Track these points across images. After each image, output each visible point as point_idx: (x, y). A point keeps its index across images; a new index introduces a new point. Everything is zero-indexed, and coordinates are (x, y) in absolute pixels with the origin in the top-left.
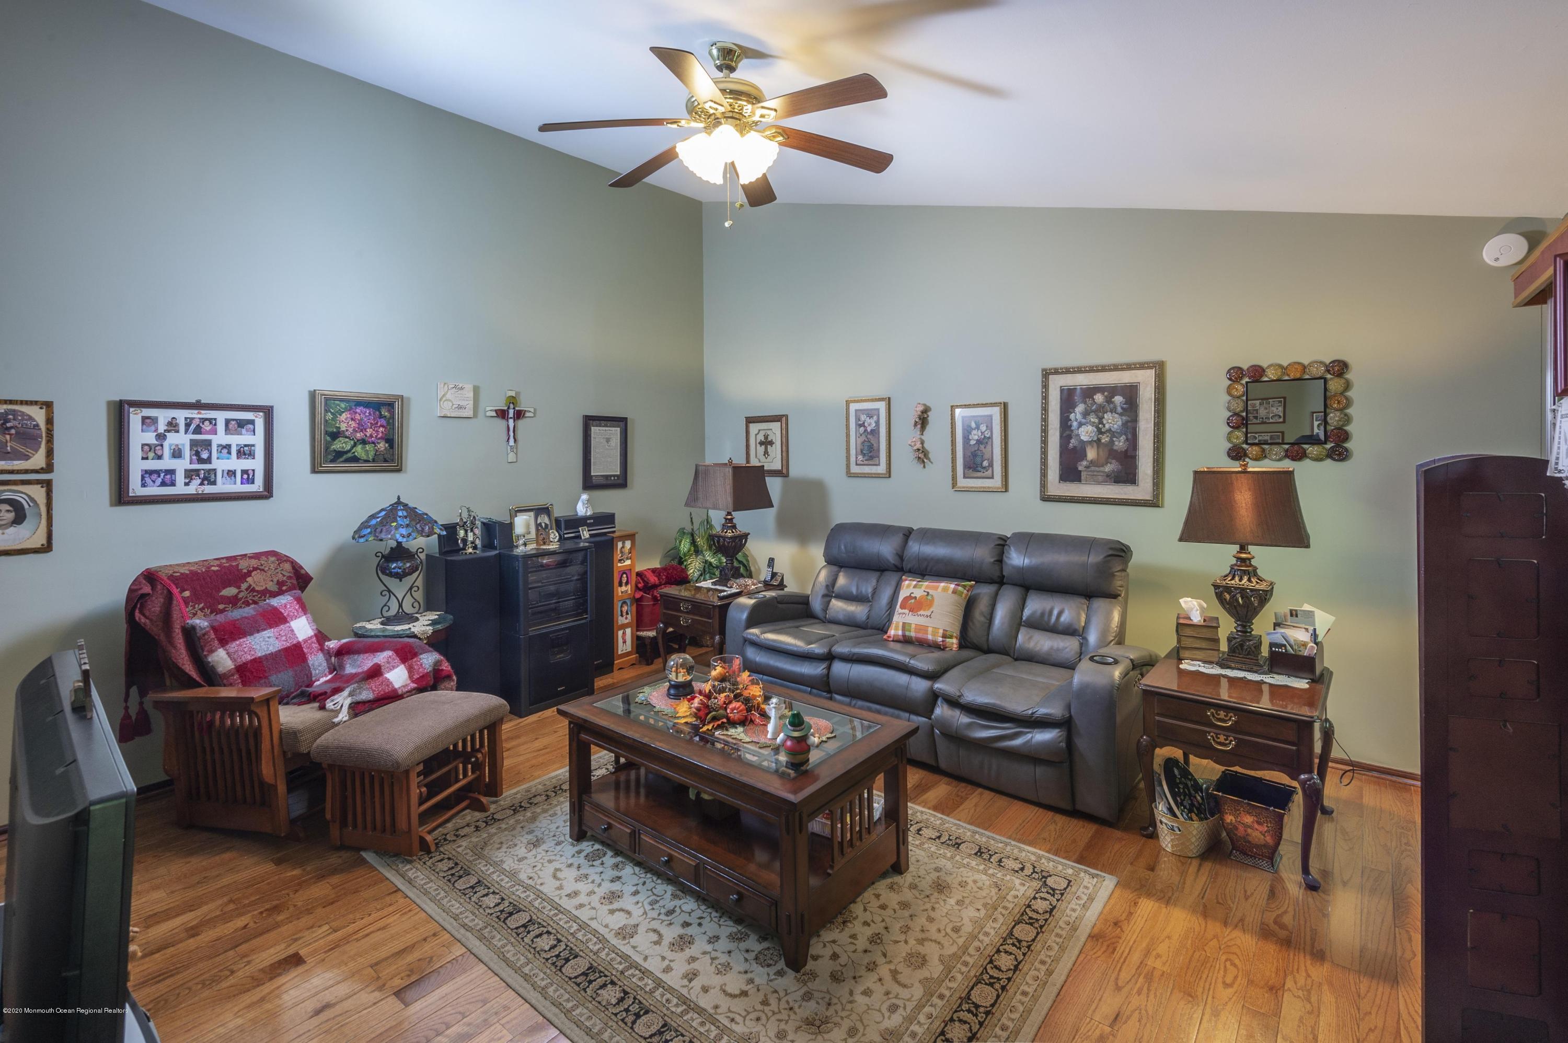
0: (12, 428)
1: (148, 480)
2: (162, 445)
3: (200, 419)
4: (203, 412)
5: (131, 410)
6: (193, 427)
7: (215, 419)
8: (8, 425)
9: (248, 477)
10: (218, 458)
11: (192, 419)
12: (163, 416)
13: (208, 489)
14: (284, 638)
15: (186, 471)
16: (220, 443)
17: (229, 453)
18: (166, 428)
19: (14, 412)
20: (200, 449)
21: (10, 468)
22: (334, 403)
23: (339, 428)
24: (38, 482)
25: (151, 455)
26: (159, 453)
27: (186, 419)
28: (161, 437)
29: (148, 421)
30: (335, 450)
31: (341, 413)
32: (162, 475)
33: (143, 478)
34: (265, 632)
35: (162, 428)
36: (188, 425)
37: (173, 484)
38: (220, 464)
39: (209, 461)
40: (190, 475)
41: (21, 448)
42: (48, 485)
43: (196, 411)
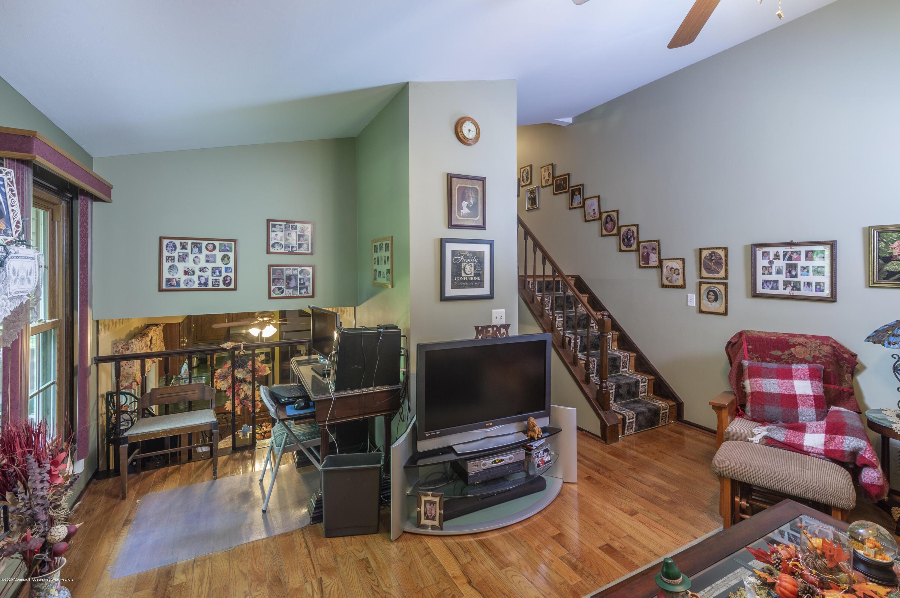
0: (714, 259)
1: (765, 285)
2: (772, 267)
3: (791, 251)
4: (793, 247)
5: (757, 249)
6: (787, 256)
7: (800, 251)
8: (713, 258)
9: (819, 287)
10: (801, 275)
11: (787, 252)
12: (772, 251)
13: (796, 293)
14: (784, 388)
15: (784, 281)
16: (802, 266)
17: (808, 271)
18: (774, 257)
19: (714, 253)
20: (791, 268)
21: (713, 277)
22: (887, 235)
23: (892, 253)
24: (722, 283)
25: (767, 272)
26: (770, 271)
27: (784, 252)
28: (771, 262)
29: (765, 254)
30: (888, 271)
31: (893, 242)
32: (772, 283)
33: (763, 284)
34: (773, 380)
35: (772, 257)
36: (784, 256)
37: (777, 288)
38: (802, 279)
39: (796, 276)
40: (786, 284)
41: (716, 268)
42: (726, 285)
43: (789, 247)
